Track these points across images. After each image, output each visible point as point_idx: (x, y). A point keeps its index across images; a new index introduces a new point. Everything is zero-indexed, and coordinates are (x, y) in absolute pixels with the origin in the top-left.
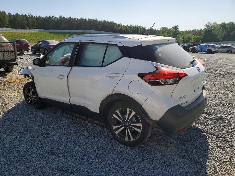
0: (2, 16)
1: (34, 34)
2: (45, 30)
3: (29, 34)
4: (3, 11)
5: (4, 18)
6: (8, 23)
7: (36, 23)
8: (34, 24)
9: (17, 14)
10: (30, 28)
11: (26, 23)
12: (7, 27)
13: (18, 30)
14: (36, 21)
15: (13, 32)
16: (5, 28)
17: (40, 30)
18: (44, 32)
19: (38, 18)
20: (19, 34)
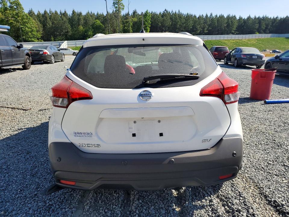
0: (231, 21)
1: (263, 40)
2: (280, 35)
3: (256, 41)
4: (234, 15)
5: (232, 23)
6: (236, 28)
7: (270, 26)
8: (266, 28)
9: (249, 18)
10: (260, 33)
11: (257, 27)
12: (233, 34)
13: (244, 36)
14: (271, 23)
15: (237, 39)
16: (231, 35)
17: (273, 35)
18: (279, 37)
19: (275, 20)
20: (245, 41)
